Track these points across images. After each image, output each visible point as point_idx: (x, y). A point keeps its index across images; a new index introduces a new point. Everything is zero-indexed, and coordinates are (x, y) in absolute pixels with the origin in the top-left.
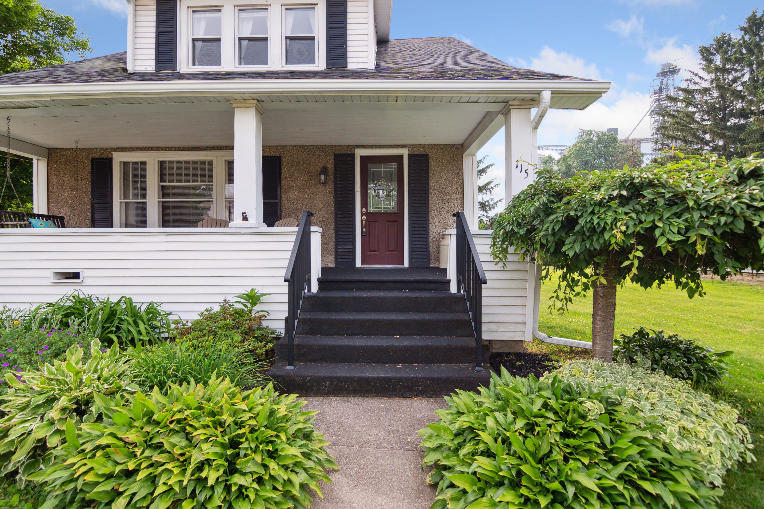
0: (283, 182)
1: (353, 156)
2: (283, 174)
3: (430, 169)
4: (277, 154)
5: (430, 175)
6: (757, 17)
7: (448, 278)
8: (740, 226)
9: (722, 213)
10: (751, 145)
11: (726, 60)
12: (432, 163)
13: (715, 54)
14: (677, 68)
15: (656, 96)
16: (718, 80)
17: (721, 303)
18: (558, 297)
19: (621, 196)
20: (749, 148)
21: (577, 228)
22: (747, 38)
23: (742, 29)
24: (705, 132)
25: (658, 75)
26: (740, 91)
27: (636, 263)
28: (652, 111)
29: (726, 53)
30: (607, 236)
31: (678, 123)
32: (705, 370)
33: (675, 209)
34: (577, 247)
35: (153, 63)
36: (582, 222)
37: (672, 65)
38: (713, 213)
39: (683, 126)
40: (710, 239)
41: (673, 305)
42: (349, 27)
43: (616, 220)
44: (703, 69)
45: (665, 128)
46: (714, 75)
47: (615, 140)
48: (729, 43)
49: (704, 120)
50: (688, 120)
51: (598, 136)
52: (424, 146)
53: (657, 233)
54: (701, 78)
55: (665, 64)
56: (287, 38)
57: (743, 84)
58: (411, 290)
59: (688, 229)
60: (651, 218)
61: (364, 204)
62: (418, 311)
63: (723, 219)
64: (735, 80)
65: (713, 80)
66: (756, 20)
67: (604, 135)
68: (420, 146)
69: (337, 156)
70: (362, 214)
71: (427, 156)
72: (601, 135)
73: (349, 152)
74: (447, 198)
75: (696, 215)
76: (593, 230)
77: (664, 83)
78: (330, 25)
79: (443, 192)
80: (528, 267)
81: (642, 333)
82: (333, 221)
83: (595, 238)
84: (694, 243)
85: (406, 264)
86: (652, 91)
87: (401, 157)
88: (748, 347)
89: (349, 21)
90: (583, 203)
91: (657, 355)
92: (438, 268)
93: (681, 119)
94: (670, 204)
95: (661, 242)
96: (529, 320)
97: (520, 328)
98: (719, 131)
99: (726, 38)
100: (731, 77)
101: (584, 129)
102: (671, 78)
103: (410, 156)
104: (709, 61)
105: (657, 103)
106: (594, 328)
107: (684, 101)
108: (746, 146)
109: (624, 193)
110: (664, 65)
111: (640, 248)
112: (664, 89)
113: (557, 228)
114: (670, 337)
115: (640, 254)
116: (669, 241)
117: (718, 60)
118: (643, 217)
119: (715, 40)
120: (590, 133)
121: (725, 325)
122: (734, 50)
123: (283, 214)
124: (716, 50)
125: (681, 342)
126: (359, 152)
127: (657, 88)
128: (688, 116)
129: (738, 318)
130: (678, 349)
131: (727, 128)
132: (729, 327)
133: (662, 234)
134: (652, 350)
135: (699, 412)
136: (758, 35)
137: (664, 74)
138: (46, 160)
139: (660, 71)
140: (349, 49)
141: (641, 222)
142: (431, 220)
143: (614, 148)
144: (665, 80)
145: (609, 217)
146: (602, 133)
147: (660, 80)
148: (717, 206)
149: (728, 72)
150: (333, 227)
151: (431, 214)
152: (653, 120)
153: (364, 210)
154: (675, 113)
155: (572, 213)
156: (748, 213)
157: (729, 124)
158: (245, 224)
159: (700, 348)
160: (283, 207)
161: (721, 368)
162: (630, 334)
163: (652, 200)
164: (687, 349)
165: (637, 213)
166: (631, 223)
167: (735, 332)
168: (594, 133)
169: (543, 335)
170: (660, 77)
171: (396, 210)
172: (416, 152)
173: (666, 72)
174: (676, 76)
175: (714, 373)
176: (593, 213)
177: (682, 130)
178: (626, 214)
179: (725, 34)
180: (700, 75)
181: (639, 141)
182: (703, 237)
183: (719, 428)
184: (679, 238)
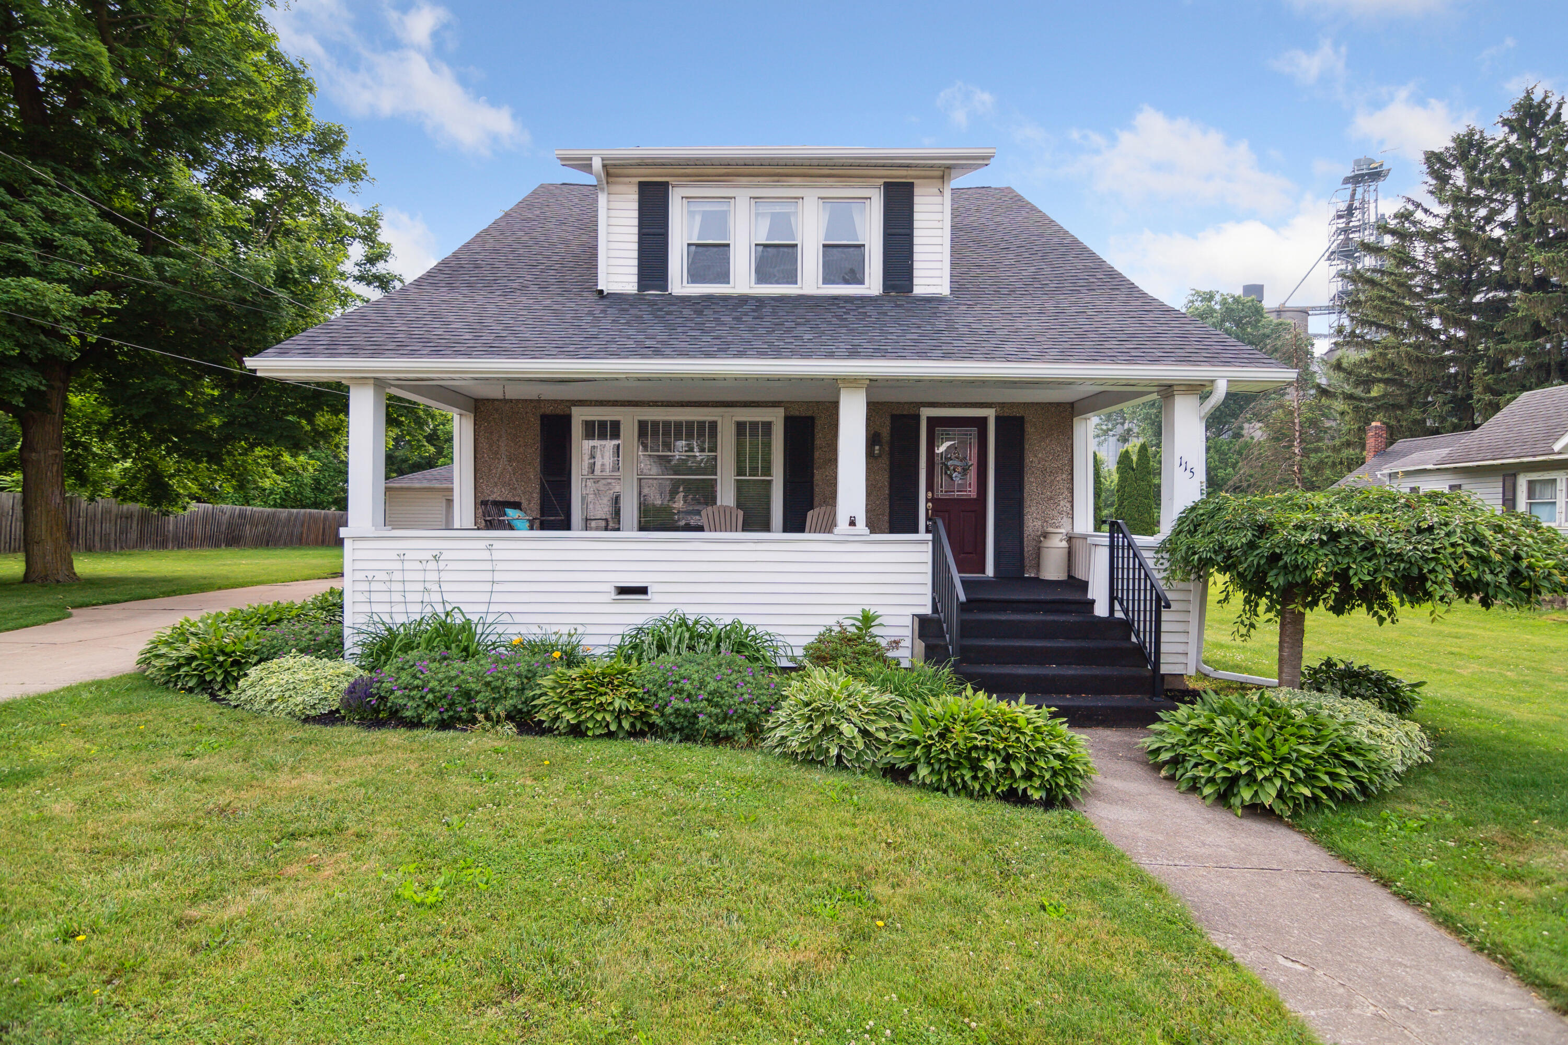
0: (817, 454)
1: (917, 417)
2: (817, 442)
3: (1027, 437)
4: (809, 414)
5: (1027, 446)
6: (1535, 103)
7: (1090, 596)
8: (1415, 572)
9: (1402, 560)
10: (1513, 345)
11: (1475, 182)
12: (1029, 429)
13: (1454, 167)
14: (1385, 168)
15: (1341, 223)
16: (1458, 217)
17: (1441, 632)
18: (1242, 622)
19: (1320, 539)
20: (1510, 351)
21: (1281, 563)
22: (1513, 139)
23: (1506, 122)
24: (1430, 315)
25: (1347, 181)
26: (1499, 240)
27: (1333, 596)
28: (1333, 253)
29: (1473, 167)
30: (1309, 573)
31: (1382, 298)
32: (1396, 701)
33: (1367, 554)
34: (1281, 580)
35: (635, 279)
36: (1287, 559)
37: (1374, 162)
38: (1395, 560)
39: (1392, 303)
40: (1392, 581)
41: (1365, 635)
42: (916, 232)
43: (1317, 561)
44: (1431, 192)
45: (1357, 303)
46: (1450, 208)
47: (1258, 311)
48: (1480, 146)
49: (1431, 290)
50: (1400, 291)
51: (1224, 302)
52: (1019, 405)
53: (1351, 572)
54: (1426, 211)
55: (1360, 160)
56: (825, 246)
57: (1505, 225)
58: (1046, 612)
59: (1376, 571)
60: (1346, 561)
61: (930, 487)
62: (1068, 638)
63: (1402, 565)
64: (1489, 219)
65: (1449, 217)
66: (1531, 106)
67: (1236, 300)
68: (1012, 405)
69: (894, 418)
70: (927, 501)
71: (1022, 418)
72: (1230, 300)
73: (912, 412)
74: (1049, 479)
75: (1382, 561)
76: (1297, 567)
77: (1358, 196)
78: (889, 231)
79: (1044, 471)
80: (1191, 586)
81: (1329, 664)
82: (887, 510)
83: (1297, 573)
84: (1380, 583)
85: (990, 571)
86: (1333, 213)
87: (984, 420)
88: (1463, 690)
89: (916, 224)
90: (1288, 544)
91: (1346, 685)
92: (1037, 580)
93: (1388, 290)
94: (1363, 549)
95: (1354, 581)
96: (1192, 650)
97: (1181, 659)
98: (1457, 315)
99: (1477, 137)
100: (1483, 212)
101: (1198, 289)
102: (1372, 188)
103: (998, 419)
104: (1443, 179)
105: (1342, 237)
106: (1280, 655)
107: (1395, 257)
108: (1504, 346)
109: (1324, 538)
110: (1357, 162)
111: (1337, 584)
112: (1356, 209)
113: (1262, 562)
114: (1360, 667)
115: (1337, 590)
116: (1360, 580)
117: (1459, 177)
118: (1340, 559)
119: (1454, 140)
120: (1210, 297)
121: (1438, 664)
122: (1488, 161)
123: (817, 500)
124: (1455, 158)
125: (1373, 673)
126: (926, 413)
127: (1343, 206)
128: (1401, 285)
129: (1461, 654)
130: (1370, 680)
131: (1471, 308)
132: (1444, 667)
133: (1355, 574)
134: (1341, 680)
135: (1385, 721)
136: (1534, 135)
137: (1356, 180)
138: (472, 416)
139: (1349, 174)
140: (916, 265)
141: (1338, 563)
142: (1026, 510)
143: (1255, 326)
144: (1360, 190)
145: (1311, 557)
146: (1233, 297)
147: (1349, 192)
148: (1399, 554)
149: (1478, 201)
150: (886, 518)
151: (1027, 503)
152: (1334, 271)
153: (930, 494)
154: (1377, 277)
155: (1278, 551)
156: (1421, 562)
157: (1477, 299)
158: (852, 530)
159: (1392, 679)
160: (816, 489)
161: (1413, 700)
162: (1316, 665)
163: (1347, 547)
164: (1378, 680)
165: (1334, 554)
166: (1330, 564)
167: (1450, 673)
168: (1218, 298)
169: (1207, 669)
170: (1350, 186)
171: (973, 494)
172: (1007, 412)
173: (1363, 175)
174: (1380, 183)
175: (1406, 703)
176: (1297, 552)
177: (1388, 311)
178: (1326, 555)
179: (1473, 129)
180: (1425, 206)
181: (1305, 312)
182: (1387, 578)
183: (1401, 734)
184: (1368, 578)
